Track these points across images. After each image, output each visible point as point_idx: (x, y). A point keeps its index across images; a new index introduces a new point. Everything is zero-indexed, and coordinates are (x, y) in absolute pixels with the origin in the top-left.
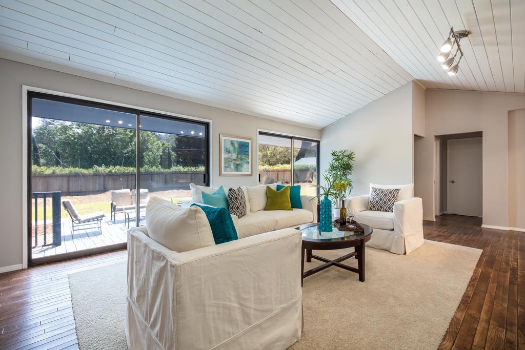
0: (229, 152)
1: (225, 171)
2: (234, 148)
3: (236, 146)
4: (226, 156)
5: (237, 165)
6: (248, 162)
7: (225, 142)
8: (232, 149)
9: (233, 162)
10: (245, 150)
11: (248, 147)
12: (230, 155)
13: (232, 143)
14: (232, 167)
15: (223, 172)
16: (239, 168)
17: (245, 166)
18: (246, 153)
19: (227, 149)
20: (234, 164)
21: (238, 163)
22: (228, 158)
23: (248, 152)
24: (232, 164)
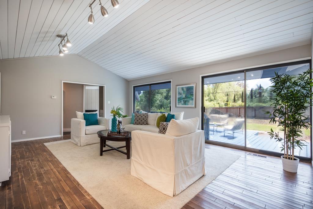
0: (181, 94)
1: (178, 105)
2: (184, 91)
3: (185, 90)
4: (179, 97)
5: (186, 101)
6: (193, 99)
7: (178, 89)
8: (182, 92)
9: (183, 99)
10: (191, 92)
11: (193, 89)
12: (181, 95)
13: (182, 89)
14: (182, 102)
15: (177, 106)
16: (186, 103)
17: (191, 101)
18: (192, 93)
19: (179, 93)
20: (184, 101)
21: (186, 100)
22: (180, 98)
23: (193, 92)
24: (182, 101)
